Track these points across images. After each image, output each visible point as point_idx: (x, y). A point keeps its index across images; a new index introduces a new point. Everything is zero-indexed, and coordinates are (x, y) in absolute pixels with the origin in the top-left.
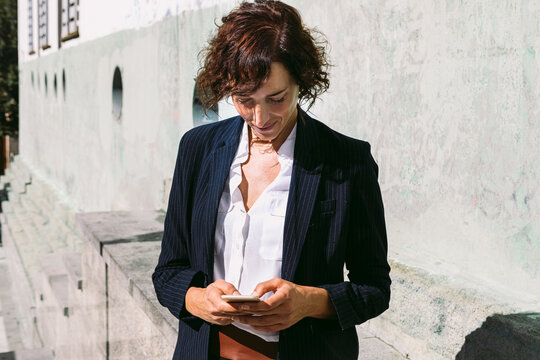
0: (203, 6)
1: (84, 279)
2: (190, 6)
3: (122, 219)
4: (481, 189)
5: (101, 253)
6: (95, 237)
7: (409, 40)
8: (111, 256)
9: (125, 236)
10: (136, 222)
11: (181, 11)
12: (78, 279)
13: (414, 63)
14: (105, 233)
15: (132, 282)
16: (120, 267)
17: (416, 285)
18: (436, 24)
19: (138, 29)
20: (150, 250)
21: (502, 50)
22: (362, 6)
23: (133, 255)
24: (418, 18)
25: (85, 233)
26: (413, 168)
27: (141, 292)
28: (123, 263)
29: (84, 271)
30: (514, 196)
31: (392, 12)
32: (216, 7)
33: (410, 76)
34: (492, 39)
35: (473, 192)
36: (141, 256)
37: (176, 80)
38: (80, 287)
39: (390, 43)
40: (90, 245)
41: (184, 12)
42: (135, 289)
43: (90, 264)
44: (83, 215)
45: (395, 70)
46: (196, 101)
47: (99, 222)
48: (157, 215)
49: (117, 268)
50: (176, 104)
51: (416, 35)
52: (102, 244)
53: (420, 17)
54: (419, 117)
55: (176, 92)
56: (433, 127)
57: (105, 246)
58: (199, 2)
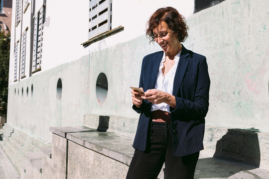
0: (101, 49)
1: (53, 153)
2: (95, 50)
4: (221, 93)
5: (65, 138)
6: (62, 132)
8: (72, 136)
10: (75, 129)
11: (91, 52)
12: (49, 154)
15: (84, 141)
18: (201, 40)
19: (70, 62)
21: (227, 45)
23: (80, 135)
27: (90, 142)
28: (78, 137)
29: (53, 149)
30: (234, 93)
32: (107, 48)
34: (223, 42)
35: (218, 95)
36: (83, 135)
37: (88, 78)
41: (93, 53)
42: (86, 142)
43: (57, 145)
46: (97, 85)
47: (61, 129)
49: (75, 139)
50: (88, 87)
52: (66, 134)
53: (194, 39)
55: (88, 83)
57: (68, 134)
58: (100, 48)
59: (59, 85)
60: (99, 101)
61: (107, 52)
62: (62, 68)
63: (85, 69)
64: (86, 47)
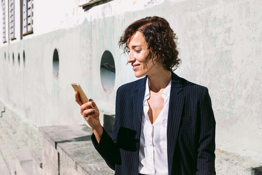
0: (106, 16)
1: (43, 162)
2: (98, 17)
3: (64, 130)
5: (56, 148)
6: (52, 139)
7: (225, 33)
8: (62, 149)
9: (68, 139)
10: (72, 131)
11: (93, 19)
12: (40, 162)
13: (228, 45)
14: (57, 137)
15: (76, 163)
16: (69, 155)
17: (235, 162)
18: (241, 24)
19: (68, 29)
20: (82, 146)
22: (198, 16)
23: (74, 148)
24: (230, 22)
25: (45, 137)
26: (229, 100)
27: (83, 168)
28: (70, 153)
29: (43, 158)
31: (215, 19)
32: (114, 17)
33: (226, 51)
36: (78, 149)
37: (91, 55)
38: (41, 167)
39: (214, 35)
40: (48, 144)
41: (95, 20)
42: (78, 166)
43: (48, 154)
44: (43, 128)
45: (217, 48)
46: (102, 67)
47: (52, 132)
48: (82, 127)
49: (67, 156)
50: (91, 68)
51: (229, 30)
52: (56, 143)
53: (231, 21)
54: (231, 73)
55: (90, 62)
56: (240, 78)
57: (58, 144)
58: (104, 15)
59: (56, 58)
60: (105, 90)
61: (113, 22)
62: (58, 34)
63: (87, 42)
64: (87, 10)
